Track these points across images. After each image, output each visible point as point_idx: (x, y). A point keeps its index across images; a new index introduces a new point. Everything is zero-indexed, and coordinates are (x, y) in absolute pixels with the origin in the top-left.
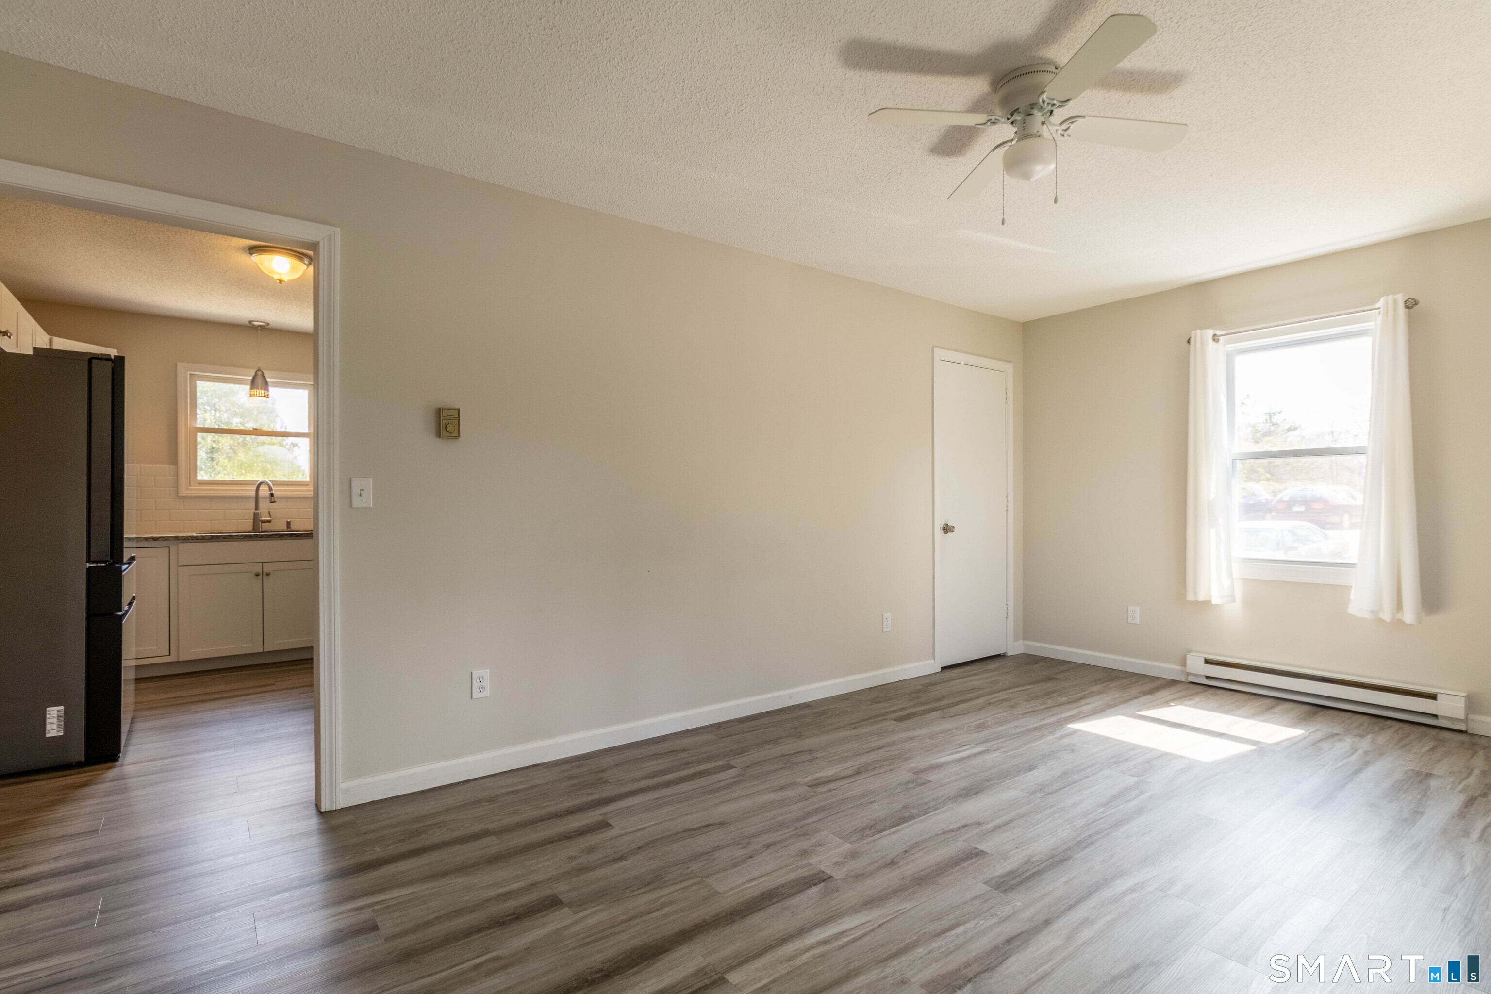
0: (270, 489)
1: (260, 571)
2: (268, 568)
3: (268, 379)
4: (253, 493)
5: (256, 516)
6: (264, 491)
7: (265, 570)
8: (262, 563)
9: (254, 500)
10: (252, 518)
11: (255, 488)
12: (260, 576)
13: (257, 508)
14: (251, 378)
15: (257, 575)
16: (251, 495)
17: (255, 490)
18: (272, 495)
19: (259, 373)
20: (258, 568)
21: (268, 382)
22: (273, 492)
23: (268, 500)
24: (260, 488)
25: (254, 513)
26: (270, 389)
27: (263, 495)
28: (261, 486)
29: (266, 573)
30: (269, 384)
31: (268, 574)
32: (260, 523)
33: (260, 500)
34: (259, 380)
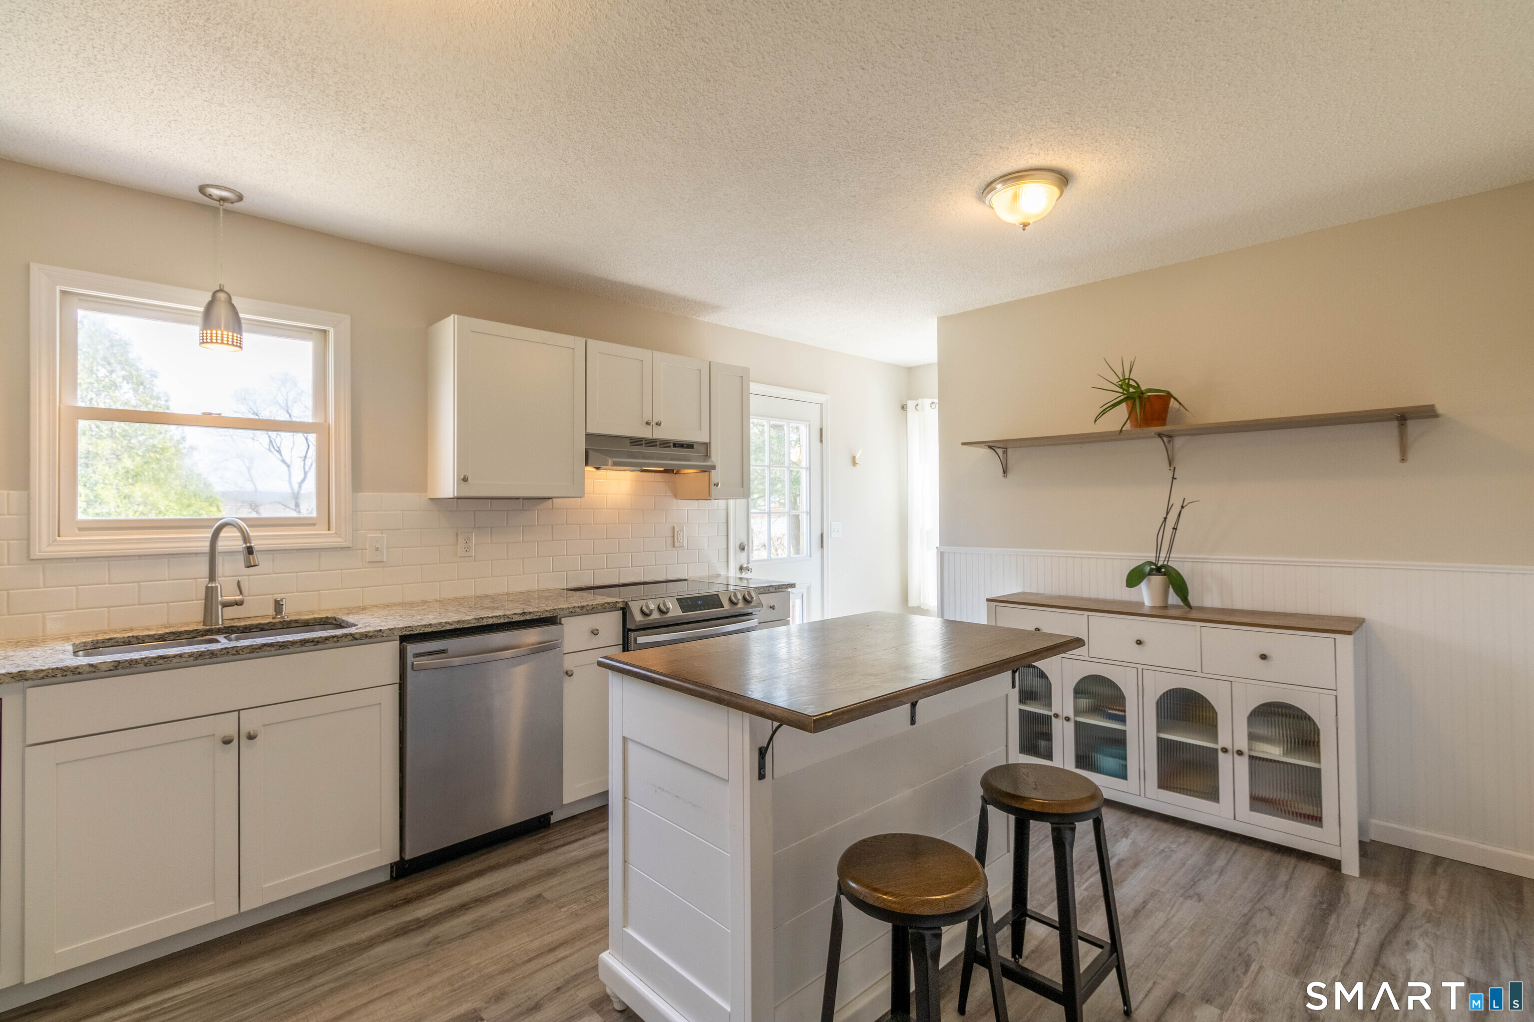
0: (246, 538)
1: (232, 731)
2: (250, 721)
3: (241, 315)
4: (205, 546)
5: (210, 593)
6: (230, 540)
7: (244, 730)
8: (239, 711)
9: (206, 560)
10: (203, 597)
11: (209, 534)
12: (235, 743)
13: (212, 577)
14: (202, 309)
15: (227, 742)
16: (199, 550)
17: (209, 539)
18: (250, 551)
19: (221, 296)
20: (227, 725)
21: (242, 321)
22: (253, 545)
23: (241, 559)
24: (222, 535)
25: (207, 587)
26: (246, 337)
27: (226, 549)
28: (225, 529)
29: (249, 733)
30: (244, 326)
31: (251, 737)
32: (220, 607)
33: (219, 559)
34: (221, 311)
